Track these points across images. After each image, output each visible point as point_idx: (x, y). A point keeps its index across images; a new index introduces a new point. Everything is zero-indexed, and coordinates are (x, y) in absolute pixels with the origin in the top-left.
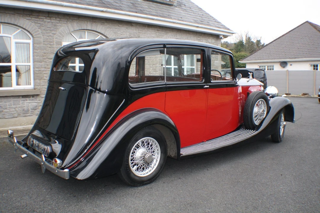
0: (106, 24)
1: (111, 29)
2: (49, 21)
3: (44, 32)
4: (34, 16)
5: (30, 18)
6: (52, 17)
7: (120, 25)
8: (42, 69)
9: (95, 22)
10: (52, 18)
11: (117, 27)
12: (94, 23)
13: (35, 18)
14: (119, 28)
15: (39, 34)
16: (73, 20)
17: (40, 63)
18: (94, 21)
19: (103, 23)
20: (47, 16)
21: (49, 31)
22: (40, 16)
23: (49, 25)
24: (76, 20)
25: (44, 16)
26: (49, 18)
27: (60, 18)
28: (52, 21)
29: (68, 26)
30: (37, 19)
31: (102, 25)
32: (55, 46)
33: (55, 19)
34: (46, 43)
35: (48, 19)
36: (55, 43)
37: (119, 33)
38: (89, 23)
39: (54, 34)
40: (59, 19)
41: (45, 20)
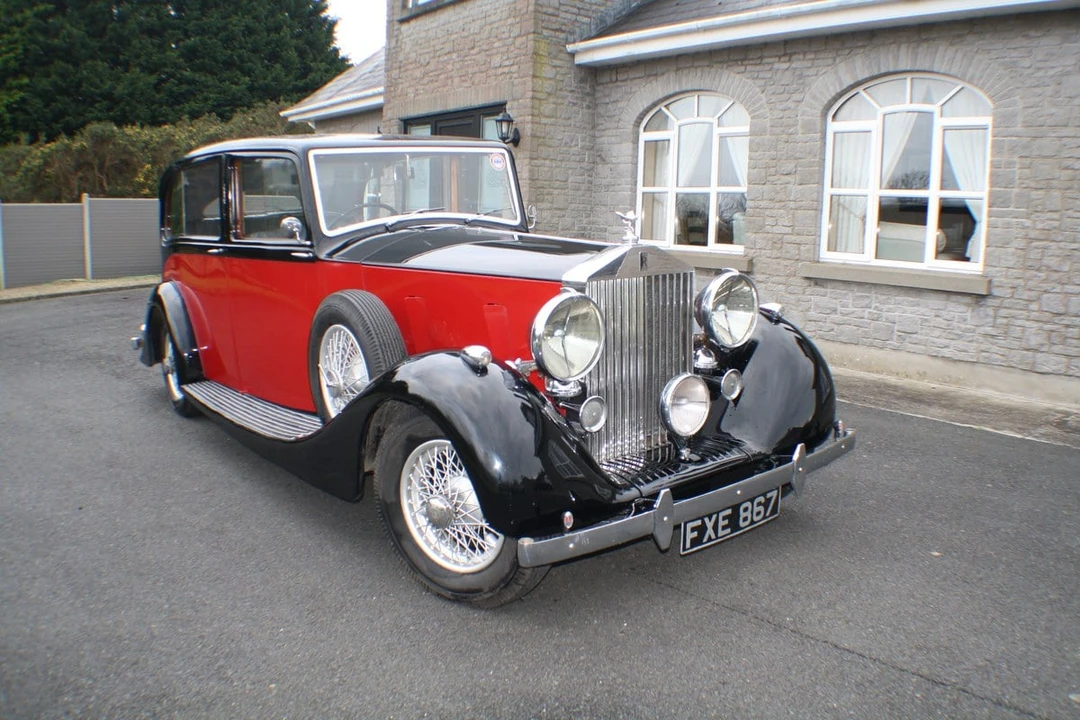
0: (970, 38)
1: (994, 55)
2: (786, 66)
3: (774, 99)
4: (751, 62)
5: (742, 68)
6: (795, 53)
7: (1032, 33)
8: (763, 204)
9: (926, 40)
10: (794, 57)
11: (1020, 42)
12: (925, 45)
13: (755, 64)
14: (1025, 42)
15: (761, 106)
16: (851, 49)
17: (760, 187)
18: (924, 37)
19: (960, 36)
20: (783, 53)
21: (785, 96)
22: (765, 57)
23: (787, 78)
24: (863, 47)
25: (776, 56)
26: (786, 58)
27: (816, 52)
28: (793, 65)
29: (836, 72)
30: (758, 68)
31: (951, 44)
32: (800, 136)
33: (801, 56)
34: (778, 130)
35: (785, 62)
36: (799, 127)
37: (1026, 63)
38: (903, 48)
39: (798, 102)
40: (812, 56)
41: (776, 66)
